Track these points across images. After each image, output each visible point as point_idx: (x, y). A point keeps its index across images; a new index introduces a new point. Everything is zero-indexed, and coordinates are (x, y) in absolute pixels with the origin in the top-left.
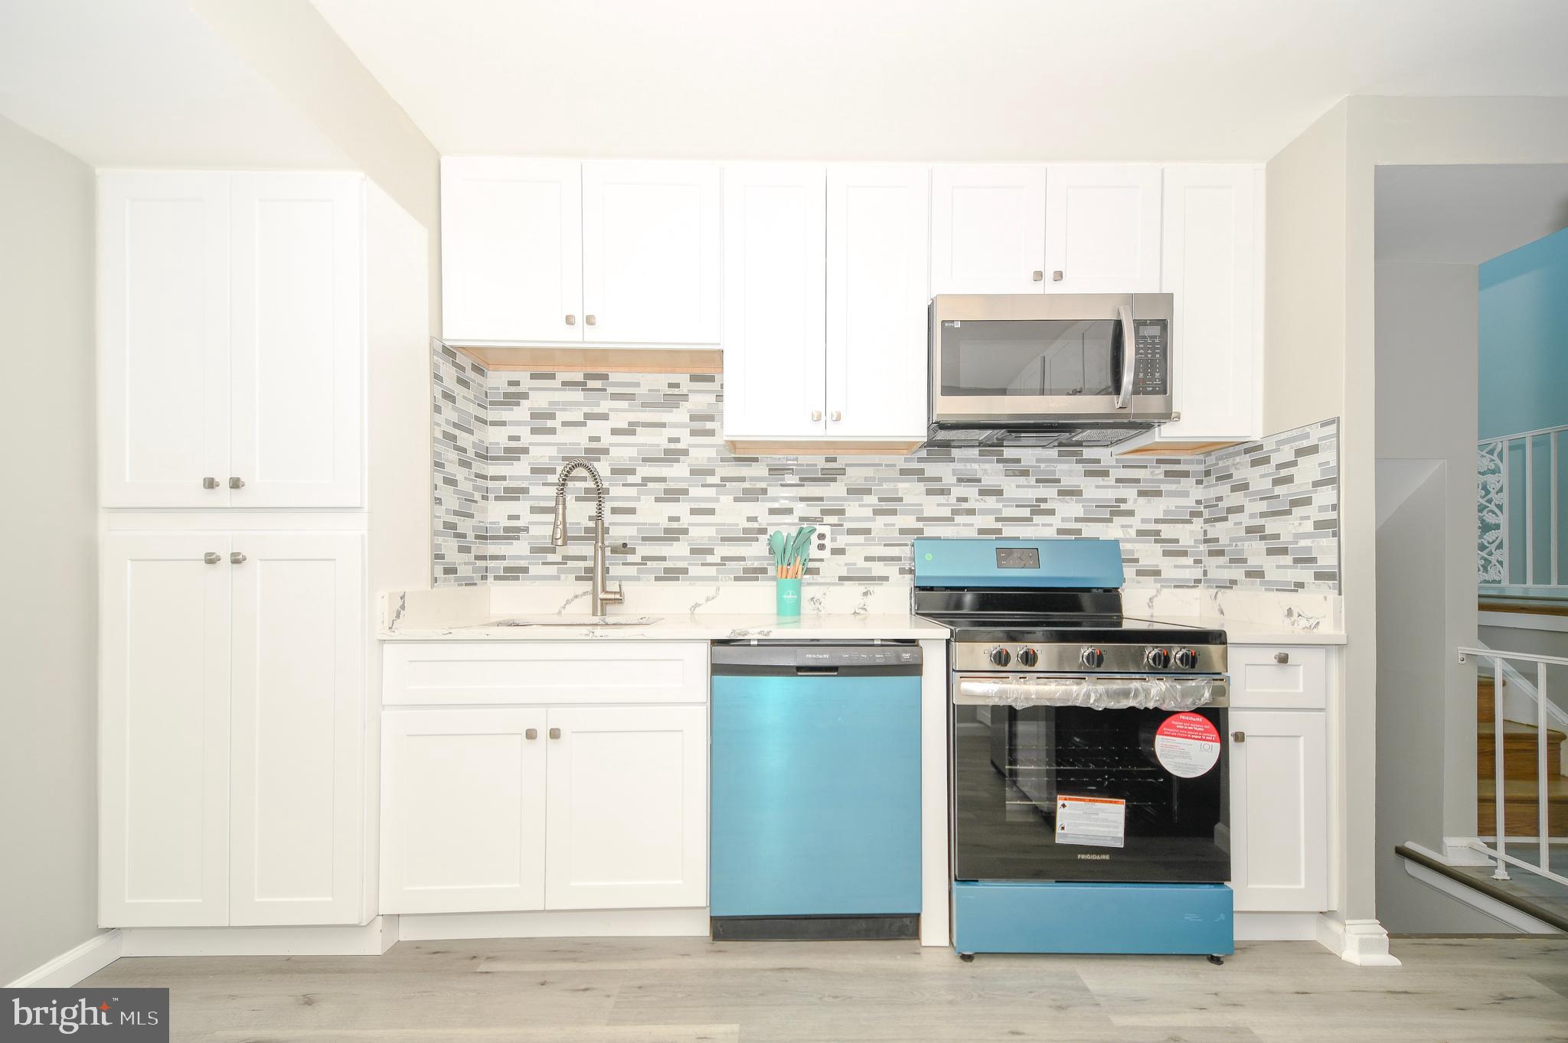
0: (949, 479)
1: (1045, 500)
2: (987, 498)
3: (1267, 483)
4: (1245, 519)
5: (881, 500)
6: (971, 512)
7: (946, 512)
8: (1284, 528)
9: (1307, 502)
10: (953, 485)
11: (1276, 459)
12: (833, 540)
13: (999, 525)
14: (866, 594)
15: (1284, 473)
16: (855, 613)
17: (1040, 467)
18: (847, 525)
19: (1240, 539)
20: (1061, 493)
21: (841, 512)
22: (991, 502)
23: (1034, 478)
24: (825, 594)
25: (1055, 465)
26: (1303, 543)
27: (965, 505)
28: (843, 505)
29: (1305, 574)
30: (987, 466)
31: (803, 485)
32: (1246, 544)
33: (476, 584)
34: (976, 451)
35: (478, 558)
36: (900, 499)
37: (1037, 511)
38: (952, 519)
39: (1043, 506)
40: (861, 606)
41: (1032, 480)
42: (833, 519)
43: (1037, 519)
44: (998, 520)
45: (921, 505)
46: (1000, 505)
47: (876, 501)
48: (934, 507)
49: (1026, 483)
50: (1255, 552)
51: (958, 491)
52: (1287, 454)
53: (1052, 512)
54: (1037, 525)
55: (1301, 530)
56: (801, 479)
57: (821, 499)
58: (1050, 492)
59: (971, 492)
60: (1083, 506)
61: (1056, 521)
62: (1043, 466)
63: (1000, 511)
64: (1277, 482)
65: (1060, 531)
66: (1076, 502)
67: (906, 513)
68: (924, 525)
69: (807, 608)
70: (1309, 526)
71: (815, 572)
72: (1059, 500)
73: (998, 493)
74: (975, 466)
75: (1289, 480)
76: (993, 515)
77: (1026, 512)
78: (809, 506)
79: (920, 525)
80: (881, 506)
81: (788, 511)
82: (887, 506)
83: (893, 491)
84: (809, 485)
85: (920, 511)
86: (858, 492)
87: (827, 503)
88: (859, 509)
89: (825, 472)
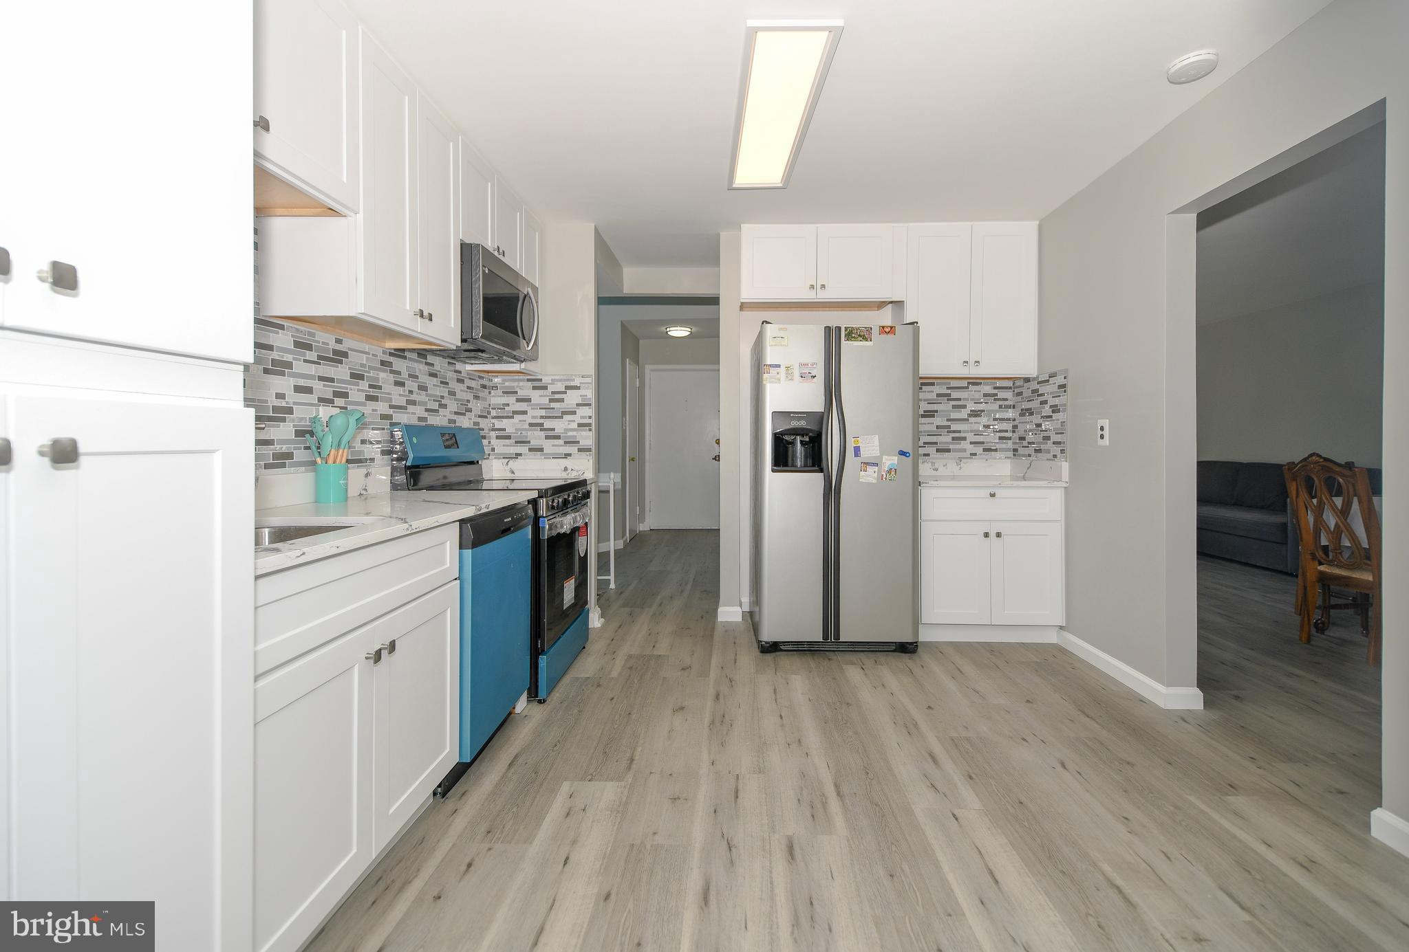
1: (443, 397)
2: (421, 392)
3: (546, 400)
4: (528, 419)
5: (371, 386)
7: (402, 402)
8: (559, 426)
9: (574, 413)
11: (551, 388)
13: (426, 414)
14: (367, 475)
15: (557, 396)
16: (360, 494)
19: (525, 430)
20: (449, 393)
21: (346, 395)
22: (423, 396)
26: (570, 434)
27: (412, 397)
28: (347, 388)
29: (572, 449)
31: (319, 364)
32: (529, 433)
36: (380, 388)
37: (440, 405)
39: (443, 401)
40: (364, 487)
42: (340, 402)
43: (440, 411)
47: (367, 387)
50: (537, 438)
52: (560, 387)
53: (446, 406)
54: (441, 415)
55: (570, 427)
56: (319, 357)
57: (332, 380)
61: (447, 413)
64: (551, 401)
67: (384, 400)
68: (394, 412)
70: (575, 426)
75: (562, 400)
77: (437, 406)
78: (324, 386)
79: (391, 412)
80: (369, 392)
81: (308, 390)
82: (372, 392)
83: (377, 379)
84: (324, 364)
85: (391, 400)
86: (357, 376)
87: (335, 384)
88: (357, 393)
89: (335, 352)
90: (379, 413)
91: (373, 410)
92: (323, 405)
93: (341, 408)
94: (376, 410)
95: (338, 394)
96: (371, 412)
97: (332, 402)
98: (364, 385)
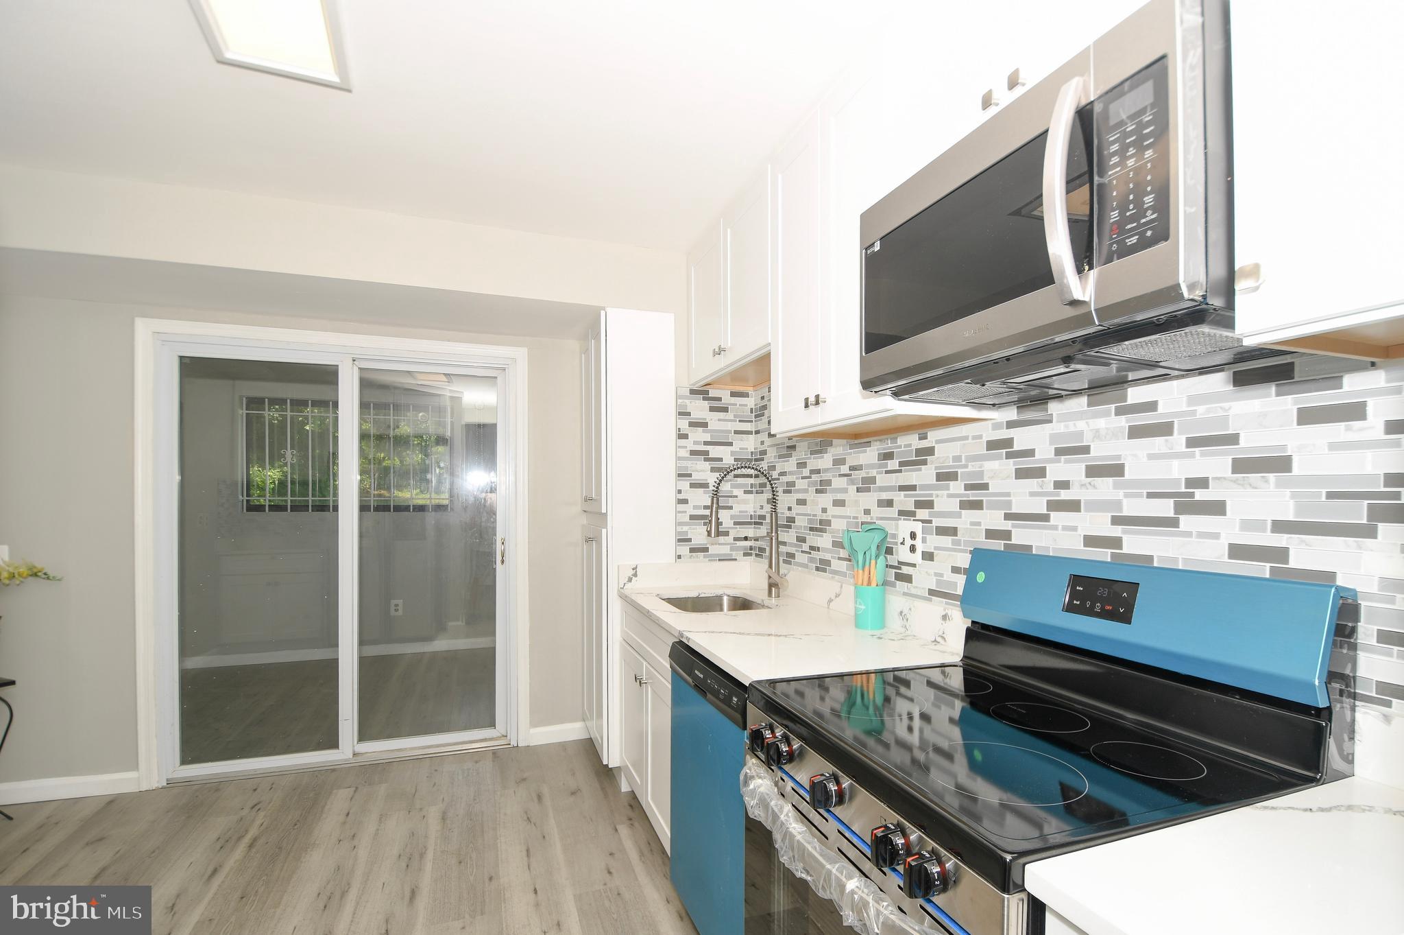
0: (1044, 452)
1: (1203, 483)
2: (1098, 481)
5: (969, 487)
6: (1073, 506)
7: (1040, 507)
10: (1050, 461)
12: (924, 541)
13: (1116, 531)
14: (944, 617)
16: (935, 641)
17: (1194, 413)
18: (937, 522)
20: (1241, 466)
21: (928, 505)
22: (1105, 487)
23: (1182, 440)
24: (910, 609)
25: (1226, 405)
27: (1064, 495)
28: (931, 495)
30: (1101, 423)
31: (901, 472)
33: (736, 559)
34: (1084, 400)
35: (736, 539)
36: (985, 487)
37: (1187, 505)
38: (1045, 518)
39: (1200, 495)
40: (941, 633)
41: (1178, 441)
42: (923, 514)
43: (1186, 521)
44: (1117, 521)
45: (1008, 494)
46: (1120, 494)
47: (962, 491)
48: (1027, 497)
49: (1164, 450)
51: (1058, 470)
53: (1217, 508)
54: (1188, 534)
57: (913, 488)
58: (1215, 464)
59: (1073, 470)
60: (1294, 495)
61: (1229, 530)
62: (1201, 410)
63: (1118, 504)
65: (1237, 551)
66: (1278, 485)
67: (995, 506)
68: (1013, 525)
69: (894, 623)
71: (908, 579)
72: (1235, 481)
73: (1116, 470)
74: (1081, 425)
76: (1108, 512)
77: (1165, 508)
78: (906, 496)
79: (1007, 525)
80: (968, 496)
81: (890, 503)
82: (973, 496)
83: (981, 474)
84: (906, 471)
85: (1009, 503)
86: (945, 476)
87: (919, 492)
88: (946, 500)
89: (919, 452)
90: (983, 527)
91: (973, 524)
92: (904, 519)
93: (923, 521)
94: (979, 524)
95: (920, 504)
96: (969, 526)
97: (912, 514)
98: (957, 487)
